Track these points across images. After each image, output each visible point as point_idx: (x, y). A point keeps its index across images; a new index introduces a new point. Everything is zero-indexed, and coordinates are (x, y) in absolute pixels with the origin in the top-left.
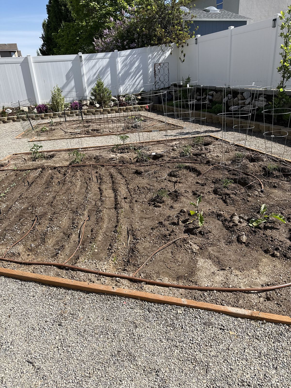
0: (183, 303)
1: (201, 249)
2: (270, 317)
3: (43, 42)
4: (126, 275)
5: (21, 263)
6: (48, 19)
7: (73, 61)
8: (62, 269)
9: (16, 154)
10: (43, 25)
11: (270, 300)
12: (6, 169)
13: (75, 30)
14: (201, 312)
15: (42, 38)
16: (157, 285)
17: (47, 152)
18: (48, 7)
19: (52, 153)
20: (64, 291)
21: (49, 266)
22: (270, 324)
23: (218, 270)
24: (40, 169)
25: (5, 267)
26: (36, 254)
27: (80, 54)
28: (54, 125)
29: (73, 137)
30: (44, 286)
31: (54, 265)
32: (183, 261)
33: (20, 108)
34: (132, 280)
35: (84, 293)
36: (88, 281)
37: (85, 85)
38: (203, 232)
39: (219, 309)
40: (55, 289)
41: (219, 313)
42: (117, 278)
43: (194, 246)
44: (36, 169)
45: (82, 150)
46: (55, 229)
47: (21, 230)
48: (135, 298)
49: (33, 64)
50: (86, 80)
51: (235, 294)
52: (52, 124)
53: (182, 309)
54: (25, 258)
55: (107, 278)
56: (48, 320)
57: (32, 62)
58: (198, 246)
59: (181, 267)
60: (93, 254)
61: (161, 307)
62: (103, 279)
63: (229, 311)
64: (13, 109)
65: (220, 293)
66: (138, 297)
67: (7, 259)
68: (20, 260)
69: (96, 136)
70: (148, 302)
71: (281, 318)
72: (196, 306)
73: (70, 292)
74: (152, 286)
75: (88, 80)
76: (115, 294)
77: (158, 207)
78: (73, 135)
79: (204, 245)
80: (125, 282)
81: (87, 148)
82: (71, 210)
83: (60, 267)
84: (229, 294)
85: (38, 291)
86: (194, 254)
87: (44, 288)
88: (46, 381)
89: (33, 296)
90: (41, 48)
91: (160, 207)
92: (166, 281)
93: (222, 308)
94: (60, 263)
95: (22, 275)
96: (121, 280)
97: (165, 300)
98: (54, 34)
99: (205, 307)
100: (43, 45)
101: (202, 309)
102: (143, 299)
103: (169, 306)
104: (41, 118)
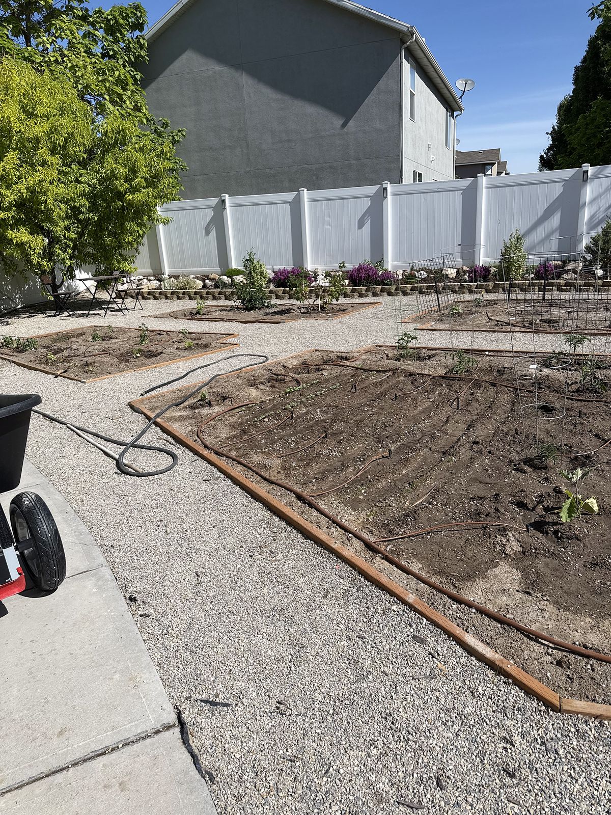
0: (407, 599)
1: (524, 553)
2: (525, 680)
3: (551, 142)
4: (365, 535)
5: (264, 478)
6: (572, 94)
7: (567, 183)
8: (300, 500)
9: (380, 346)
10: (561, 107)
11: (562, 667)
12: (348, 364)
13: (604, 115)
14: (424, 623)
15: (551, 134)
16: (396, 566)
17: (429, 349)
18: (578, 70)
19: (435, 352)
20: (285, 526)
21: (289, 492)
22: (518, 689)
23: (518, 591)
24: (390, 373)
25: (246, 477)
26: (288, 475)
27: (586, 166)
28: (480, 306)
29: (496, 328)
30: (269, 512)
31: (295, 493)
32: (475, 558)
33: (442, 271)
34: (368, 546)
35: (303, 536)
36: (315, 524)
37: (583, 228)
38: (562, 533)
39: (451, 631)
40: (277, 519)
41: (449, 637)
42: (350, 535)
43: (514, 543)
44: (384, 372)
45: (490, 353)
46: (335, 454)
47: (297, 443)
48: (353, 566)
49: (484, 191)
50: (586, 219)
51: (505, 629)
52: (479, 303)
53: (402, 607)
54: (272, 475)
55: (339, 530)
56: (244, 546)
57: (484, 186)
58: (521, 546)
59: (461, 564)
60: (353, 500)
61: (377, 592)
62: (333, 529)
63: (463, 640)
64: (431, 271)
65: (482, 616)
66: (356, 566)
67: (255, 469)
68: (266, 474)
69: (540, 332)
70: (366, 578)
71: (542, 689)
72: (422, 611)
73: (290, 529)
74: (389, 564)
75: (592, 218)
76: (333, 551)
77: (521, 472)
78: (500, 327)
79: (536, 549)
80: (357, 544)
81: (501, 351)
82: (377, 438)
83: (300, 497)
84: (494, 623)
85: (259, 515)
86: (503, 556)
87: (267, 514)
88: (196, 597)
89: (250, 518)
90: (543, 154)
91: (525, 472)
92: (416, 567)
93: (458, 631)
94: (305, 494)
95: (255, 490)
96: (354, 539)
97: (387, 585)
98: (567, 127)
99: (433, 618)
100: (549, 149)
101: (428, 619)
102: (362, 572)
103: (388, 596)
104: (469, 290)
